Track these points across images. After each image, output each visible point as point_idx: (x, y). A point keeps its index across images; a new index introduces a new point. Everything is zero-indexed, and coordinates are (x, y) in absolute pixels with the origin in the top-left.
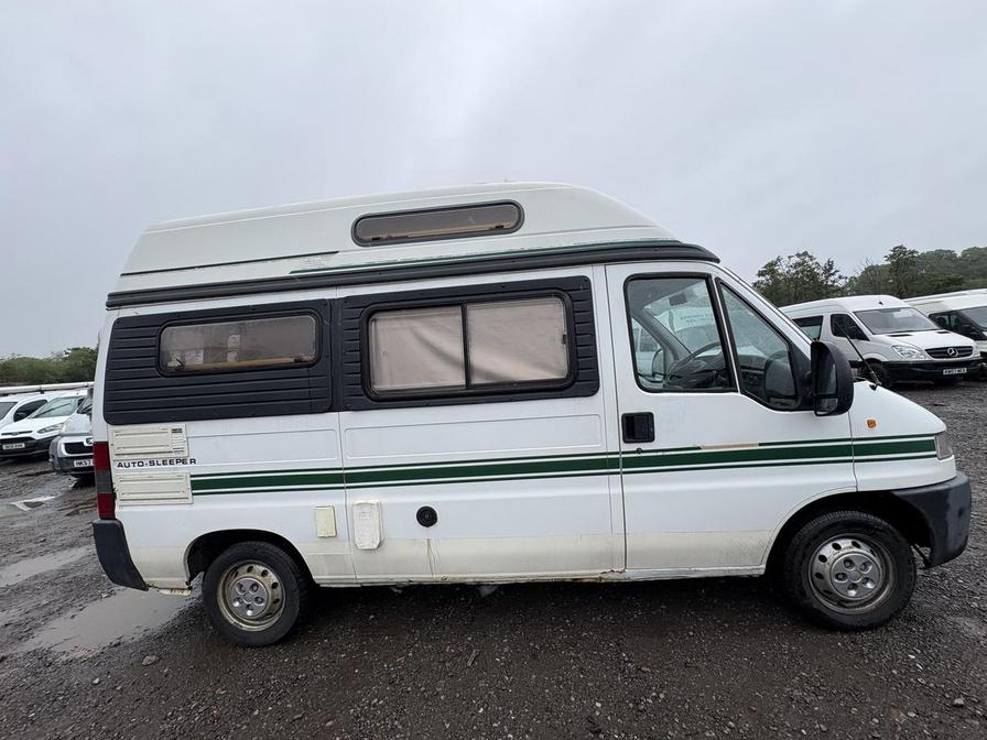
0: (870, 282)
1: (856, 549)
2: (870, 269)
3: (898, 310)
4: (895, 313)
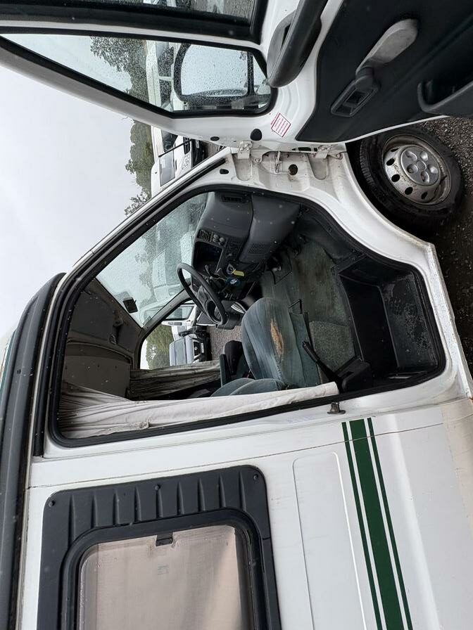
0: (145, 181)
1: (396, 162)
2: (138, 181)
3: (160, 165)
4: (163, 167)
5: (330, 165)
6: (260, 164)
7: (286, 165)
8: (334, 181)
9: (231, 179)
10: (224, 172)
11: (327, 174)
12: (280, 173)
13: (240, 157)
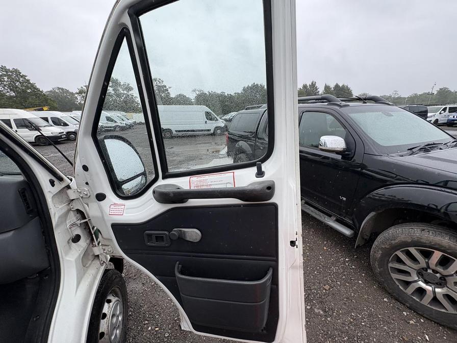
5: (93, 262)
6: (70, 210)
7: (78, 231)
8: (86, 275)
9: (49, 191)
10: (52, 183)
11: (87, 266)
12: (69, 230)
13: (69, 191)
